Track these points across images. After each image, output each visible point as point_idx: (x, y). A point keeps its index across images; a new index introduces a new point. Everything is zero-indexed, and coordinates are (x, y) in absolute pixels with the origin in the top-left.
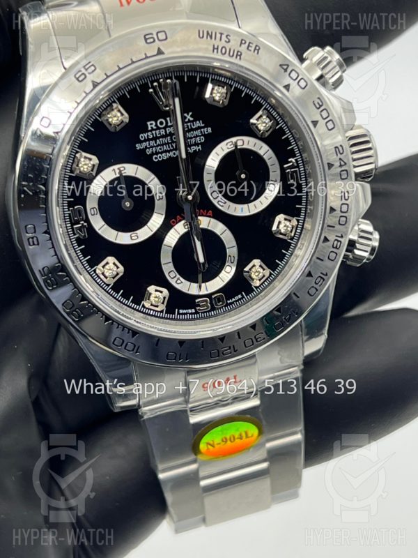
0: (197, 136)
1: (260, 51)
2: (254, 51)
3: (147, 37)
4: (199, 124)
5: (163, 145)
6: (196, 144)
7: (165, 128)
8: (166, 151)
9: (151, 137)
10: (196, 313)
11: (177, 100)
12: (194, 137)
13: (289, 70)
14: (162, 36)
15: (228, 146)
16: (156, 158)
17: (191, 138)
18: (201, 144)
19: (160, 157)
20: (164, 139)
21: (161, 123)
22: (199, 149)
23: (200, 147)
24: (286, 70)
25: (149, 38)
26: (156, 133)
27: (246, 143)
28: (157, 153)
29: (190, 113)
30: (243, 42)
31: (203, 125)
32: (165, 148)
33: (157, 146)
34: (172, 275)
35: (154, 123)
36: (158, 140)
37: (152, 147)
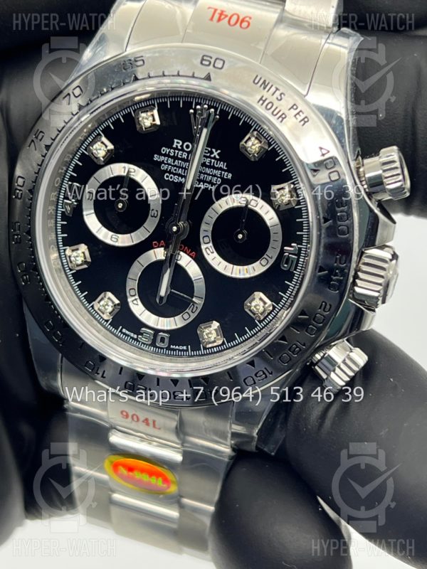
0: (215, 176)
1: (307, 124)
2: (301, 121)
3: (205, 58)
4: (221, 165)
5: (179, 167)
6: (211, 183)
7: (188, 153)
8: (179, 175)
9: (172, 154)
10: (137, 340)
11: (205, 131)
12: (212, 175)
14: (219, 64)
15: (241, 201)
16: (167, 177)
17: (209, 175)
18: (216, 185)
19: (171, 178)
20: (183, 163)
21: (188, 147)
22: (211, 189)
23: (213, 187)
25: (205, 60)
26: (178, 153)
27: (259, 206)
28: (170, 172)
29: (219, 151)
31: (225, 168)
32: (180, 172)
33: (174, 166)
34: (133, 292)
35: (181, 143)
36: (177, 161)
37: (169, 164)
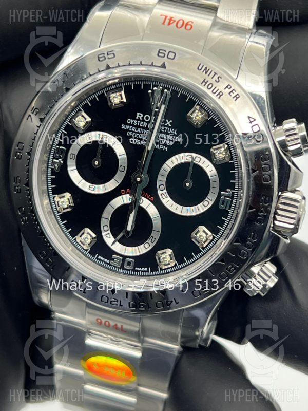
0: (168, 139)
1: (238, 99)
2: (234, 97)
3: (161, 51)
4: (173, 131)
5: (141, 134)
6: (165, 145)
7: (148, 123)
8: (141, 139)
9: (135, 124)
10: (109, 264)
11: (163, 107)
12: (166, 139)
13: (254, 123)
14: (171, 55)
15: (188, 158)
16: (132, 141)
17: (164, 139)
18: (169, 146)
19: (135, 141)
20: (143, 130)
21: (147, 118)
22: (165, 150)
23: (167, 148)
24: (251, 122)
25: (161, 53)
26: (140, 123)
27: (202, 162)
28: (134, 137)
30: (229, 87)
31: (176, 134)
32: (141, 137)
33: (137, 133)
34: (106, 228)
35: (142, 115)
36: (139, 129)
